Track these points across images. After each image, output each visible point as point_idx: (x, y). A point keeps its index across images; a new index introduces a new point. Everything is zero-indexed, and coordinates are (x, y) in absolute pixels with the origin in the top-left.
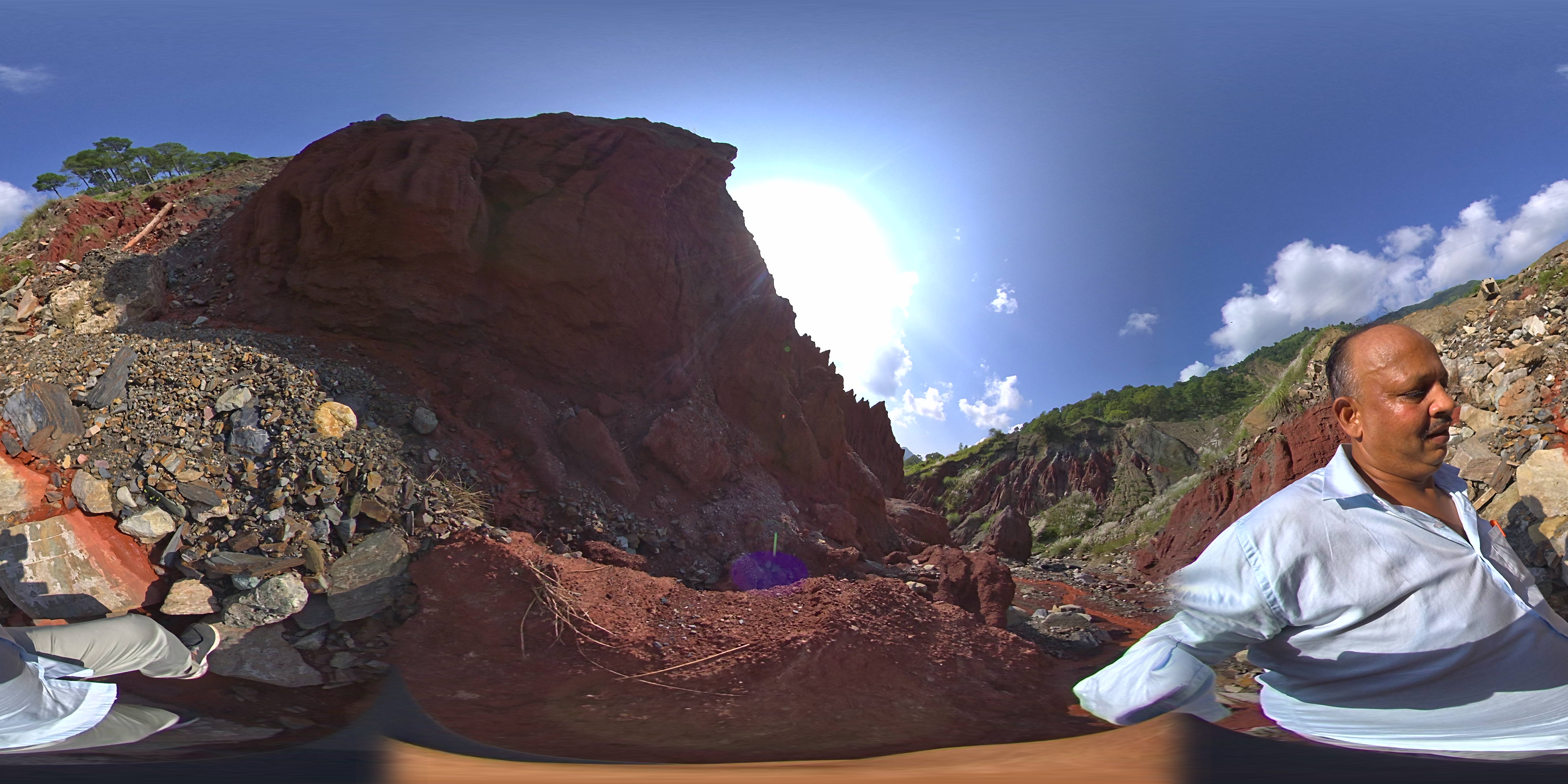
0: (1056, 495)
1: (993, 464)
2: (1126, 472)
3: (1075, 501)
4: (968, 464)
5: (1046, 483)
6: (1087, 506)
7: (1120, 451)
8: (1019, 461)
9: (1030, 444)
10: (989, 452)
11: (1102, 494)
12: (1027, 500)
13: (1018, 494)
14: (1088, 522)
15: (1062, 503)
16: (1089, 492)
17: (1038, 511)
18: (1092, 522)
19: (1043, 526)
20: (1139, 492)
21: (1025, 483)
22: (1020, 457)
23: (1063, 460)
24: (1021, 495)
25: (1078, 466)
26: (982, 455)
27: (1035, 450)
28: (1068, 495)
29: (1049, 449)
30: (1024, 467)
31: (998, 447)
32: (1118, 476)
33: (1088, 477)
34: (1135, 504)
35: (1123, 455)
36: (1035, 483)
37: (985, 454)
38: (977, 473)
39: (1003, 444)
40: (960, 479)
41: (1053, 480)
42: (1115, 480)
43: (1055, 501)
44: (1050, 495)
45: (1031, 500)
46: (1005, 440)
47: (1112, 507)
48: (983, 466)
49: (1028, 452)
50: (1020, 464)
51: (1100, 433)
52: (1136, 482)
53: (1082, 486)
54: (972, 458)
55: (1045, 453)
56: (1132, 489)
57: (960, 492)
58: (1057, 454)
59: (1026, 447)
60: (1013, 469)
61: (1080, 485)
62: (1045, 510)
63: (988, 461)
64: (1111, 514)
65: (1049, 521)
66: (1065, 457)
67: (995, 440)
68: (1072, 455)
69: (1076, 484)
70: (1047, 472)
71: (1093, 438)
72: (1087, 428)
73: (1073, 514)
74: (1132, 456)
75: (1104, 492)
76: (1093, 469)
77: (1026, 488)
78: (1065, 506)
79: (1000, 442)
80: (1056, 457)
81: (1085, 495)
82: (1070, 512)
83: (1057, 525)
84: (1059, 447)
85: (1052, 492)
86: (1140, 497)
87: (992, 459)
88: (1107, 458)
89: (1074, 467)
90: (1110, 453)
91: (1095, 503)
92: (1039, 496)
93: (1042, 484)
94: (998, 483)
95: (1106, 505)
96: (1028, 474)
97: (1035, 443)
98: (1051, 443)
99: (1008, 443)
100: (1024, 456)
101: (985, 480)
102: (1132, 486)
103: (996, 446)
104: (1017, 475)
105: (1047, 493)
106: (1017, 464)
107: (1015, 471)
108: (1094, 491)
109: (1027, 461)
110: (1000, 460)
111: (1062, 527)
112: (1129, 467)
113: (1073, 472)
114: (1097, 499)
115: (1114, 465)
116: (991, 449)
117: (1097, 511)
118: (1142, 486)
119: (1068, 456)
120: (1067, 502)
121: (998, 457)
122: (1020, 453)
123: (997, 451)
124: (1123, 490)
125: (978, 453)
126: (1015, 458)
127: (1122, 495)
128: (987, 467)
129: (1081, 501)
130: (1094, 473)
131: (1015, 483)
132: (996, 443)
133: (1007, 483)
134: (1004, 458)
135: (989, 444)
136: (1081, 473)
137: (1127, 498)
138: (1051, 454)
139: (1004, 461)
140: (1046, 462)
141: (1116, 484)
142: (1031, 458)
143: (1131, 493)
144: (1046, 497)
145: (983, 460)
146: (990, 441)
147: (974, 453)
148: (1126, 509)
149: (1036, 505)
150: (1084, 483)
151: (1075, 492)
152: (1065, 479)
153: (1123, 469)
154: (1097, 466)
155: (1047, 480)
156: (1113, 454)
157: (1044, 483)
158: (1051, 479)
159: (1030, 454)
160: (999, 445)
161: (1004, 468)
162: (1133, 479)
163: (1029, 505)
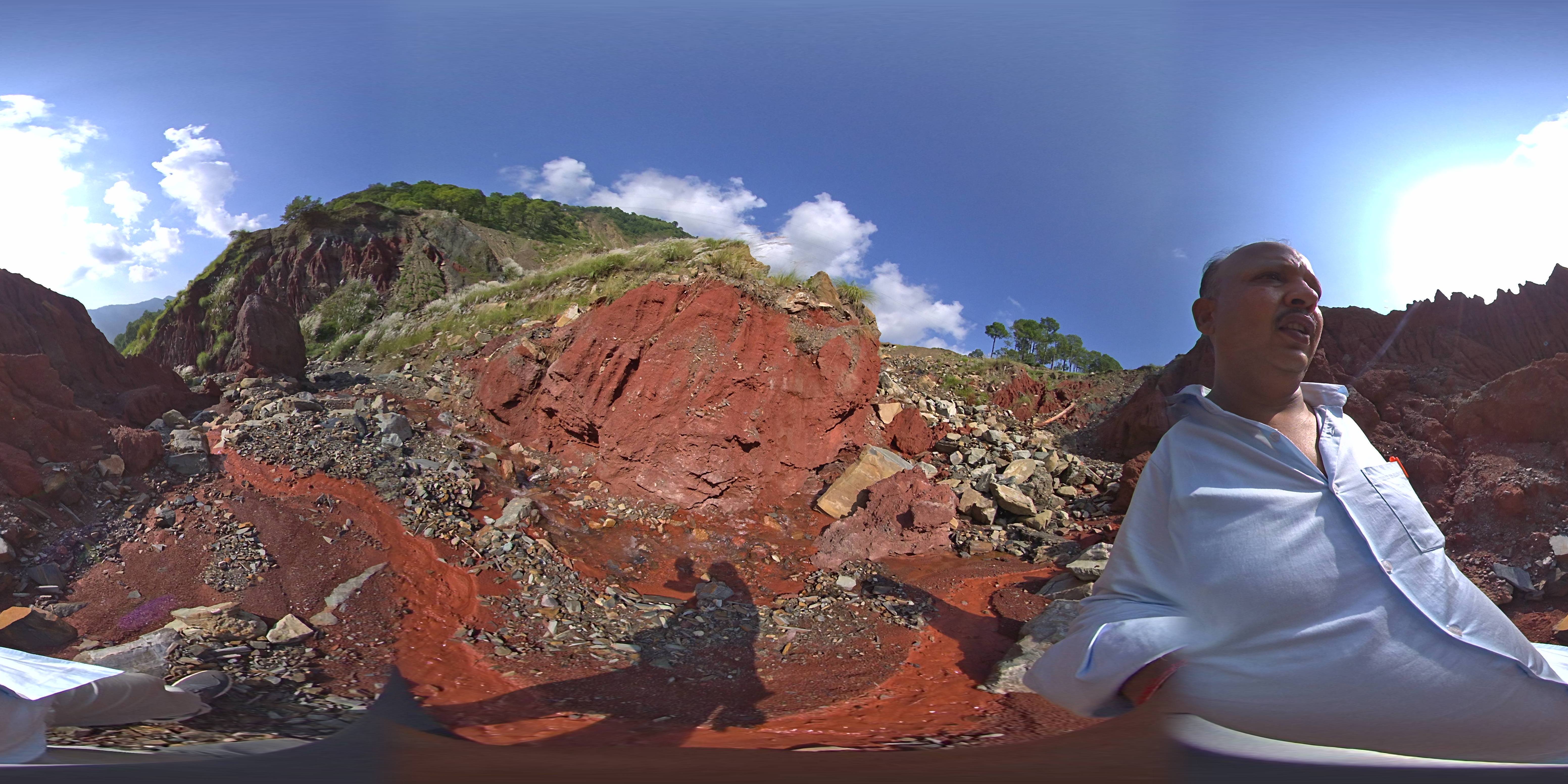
0: (330, 284)
1: (247, 266)
2: (416, 262)
3: (353, 290)
4: (219, 275)
5: (316, 272)
6: (368, 296)
7: (409, 240)
8: (278, 255)
9: (287, 234)
10: (237, 256)
11: (384, 283)
12: (296, 295)
13: (285, 289)
14: (369, 314)
15: (338, 293)
16: (370, 278)
17: (311, 306)
18: (373, 315)
19: (318, 322)
20: (429, 285)
21: (290, 277)
22: (277, 251)
23: (334, 245)
24: (288, 291)
25: (353, 251)
26: (230, 262)
27: (294, 239)
28: (344, 284)
29: (313, 235)
30: (285, 260)
31: (248, 248)
32: (406, 265)
33: (367, 263)
34: (423, 299)
35: (414, 244)
36: (302, 275)
37: (233, 259)
38: (231, 280)
39: (252, 243)
40: (215, 294)
41: (324, 268)
42: (400, 269)
43: (329, 291)
44: (323, 285)
45: (301, 294)
46: (253, 238)
47: (397, 298)
48: (237, 271)
49: (286, 243)
50: (280, 258)
51: (382, 218)
52: (426, 274)
53: (360, 273)
54: (220, 269)
55: (309, 240)
56: (421, 281)
57: (221, 307)
58: (325, 239)
59: (282, 239)
60: (272, 264)
61: (358, 272)
62: (319, 303)
63: (239, 265)
64: (394, 306)
65: (325, 315)
66: (336, 242)
67: (240, 242)
68: (346, 240)
69: (353, 272)
70: (315, 260)
71: (372, 222)
72: (364, 212)
73: (352, 304)
74: (424, 247)
75: (387, 281)
76: (373, 254)
77: (292, 282)
78: (341, 296)
79: (247, 242)
80: (324, 243)
81: (364, 283)
82: (347, 302)
83: (335, 319)
84: (328, 233)
85: (324, 282)
86: (429, 291)
87: (243, 261)
88: (392, 245)
89: (348, 253)
90: (397, 240)
91: (377, 293)
92: (310, 288)
93: (311, 275)
94: (259, 284)
95: (389, 296)
96: (292, 267)
97: (294, 232)
98: (315, 230)
99: (258, 240)
100: (283, 248)
101: (243, 285)
102: (422, 278)
103: (244, 247)
104: (279, 270)
105: (318, 284)
106: (275, 258)
107: (276, 266)
108: (375, 279)
109: (288, 253)
110: (253, 260)
111: (339, 321)
112: (420, 257)
113: (347, 259)
114: (378, 289)
115: (401, 253)
116: (239, 252)
117: (378, 302)
118: (434, 280)
119: (340, 241)
120: (343, 291)
121: (251, 258)
122: (276, 247)
123: (246, 251)
124: (410, 281)
125: (226, 260)
126: (272, 253)
127: (408, 286)
128: (241, 271)
129: (359, 291)
130: (375, 258)
131: (278, 279)
132: (242, 244)
133: (269, 281)
134: (258, 257)
135: (235, 247)
136: (358, 259)
137: (415, 290)
138: (317, 242)
139: (260, 259)
140: (311, 251)
141: (402, 274)
142: (292, 249)
143: (419, 286)
144: (318, 289)
145: (234, 266)
146: (234, 244)
147: (220, 262)
148: (413, 302)
149: (308, 300)
150: (363, 270)
151: (352, 280)
152: (339, 267)
153: (412, 259)
154: (378, 251)
155: (316, 269)
156: (400, 241)
157: (314, 272)
158: (320, 267)
159: (290, 246)
160: (248, 245)
161: (262, 267)
162: (423, 270)
163: (300, 300)
